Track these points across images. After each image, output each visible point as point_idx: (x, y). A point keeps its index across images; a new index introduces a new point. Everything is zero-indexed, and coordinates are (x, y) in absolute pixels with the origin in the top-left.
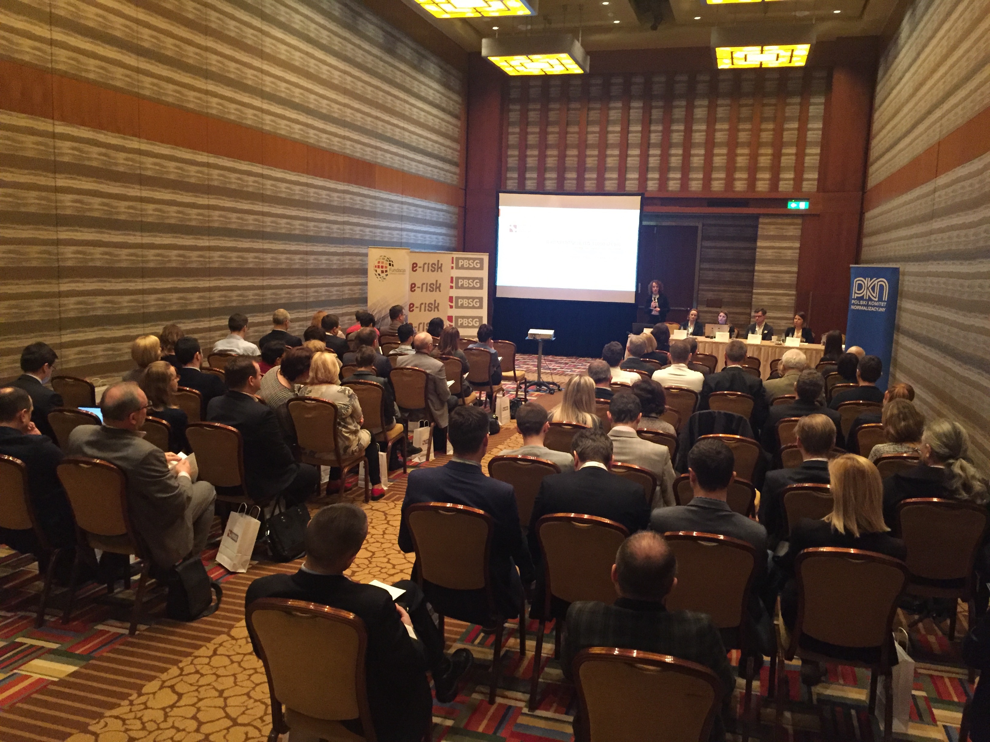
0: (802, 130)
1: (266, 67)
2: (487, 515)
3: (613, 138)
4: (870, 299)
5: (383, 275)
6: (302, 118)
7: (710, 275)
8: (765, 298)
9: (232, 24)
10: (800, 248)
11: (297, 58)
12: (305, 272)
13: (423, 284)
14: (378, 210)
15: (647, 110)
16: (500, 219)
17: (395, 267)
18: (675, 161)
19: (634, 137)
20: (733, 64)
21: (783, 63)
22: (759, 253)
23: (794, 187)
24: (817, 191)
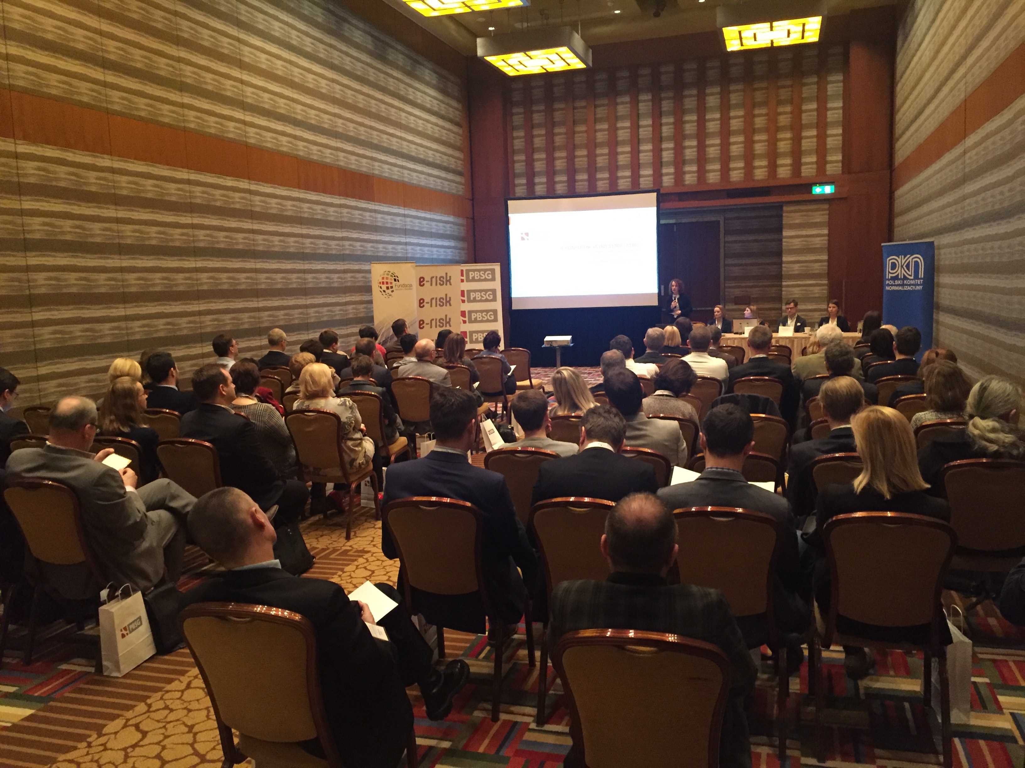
0: (822, 111)
1: (245, 77)
2: (474, 507)
3: (623, 135)
4: (905, 278)
5: (389, 291)
6: (289, 129)
7: (737, 271)
8: (796, 290)
9: (206, 33)
10: (829, 235)
11: (279, 67)
12: (304, 292)
13: (432, 299)
14: (379, 224)
15: (656, 102)
16: (510, 227)
17: (401, 282)
18: (690, 153)
19: (645, 132)
20: (742, 45)
21: (795, 39)
22: (785, 243)
23: (817, 172)
24: (842, 173)
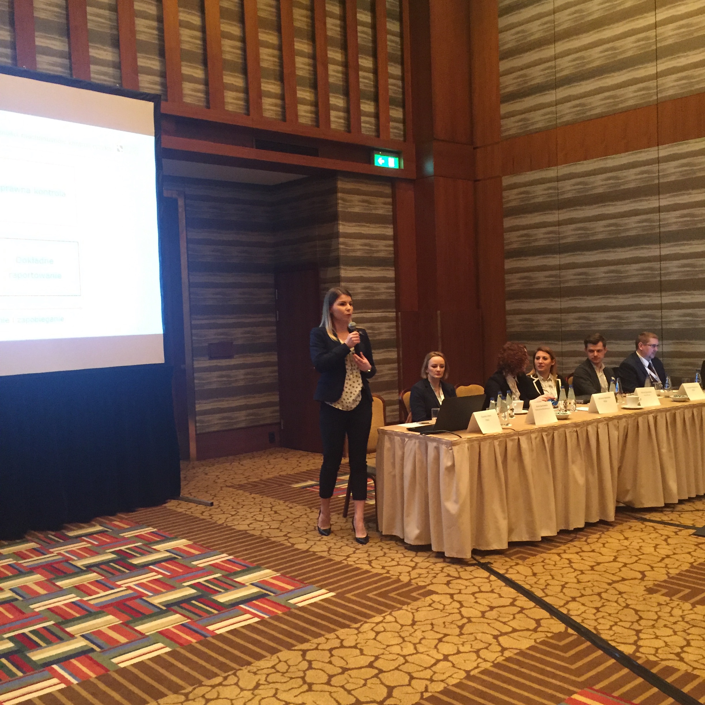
0: (378, 31)
10: (394, 238)
18: (188, 38)
22: (343, 245)
23: (378, 130)
24: (405, 141)
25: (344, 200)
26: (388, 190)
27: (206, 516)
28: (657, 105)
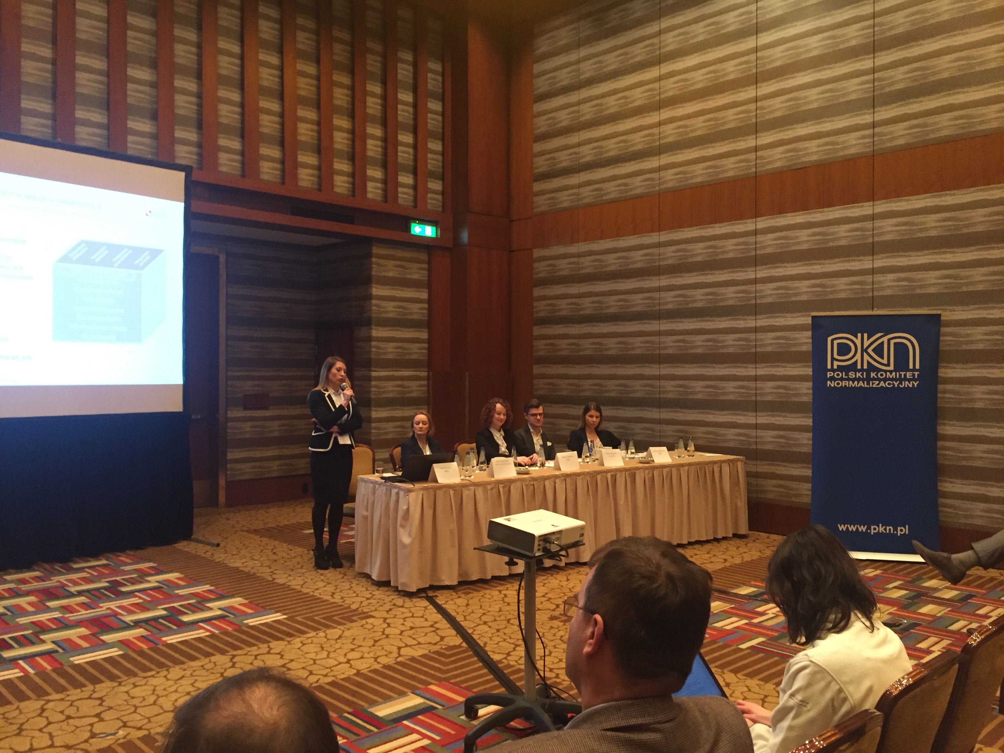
3: (89, 29)
7: (247, 349)
18: (228, 113)
19: (140, 41)
22: (375, 307)
23: (415, 200)
24: (443, 211)
25: (378, 265)
26: (424, 257)
27: (208, 555)
28: (659, 194)
